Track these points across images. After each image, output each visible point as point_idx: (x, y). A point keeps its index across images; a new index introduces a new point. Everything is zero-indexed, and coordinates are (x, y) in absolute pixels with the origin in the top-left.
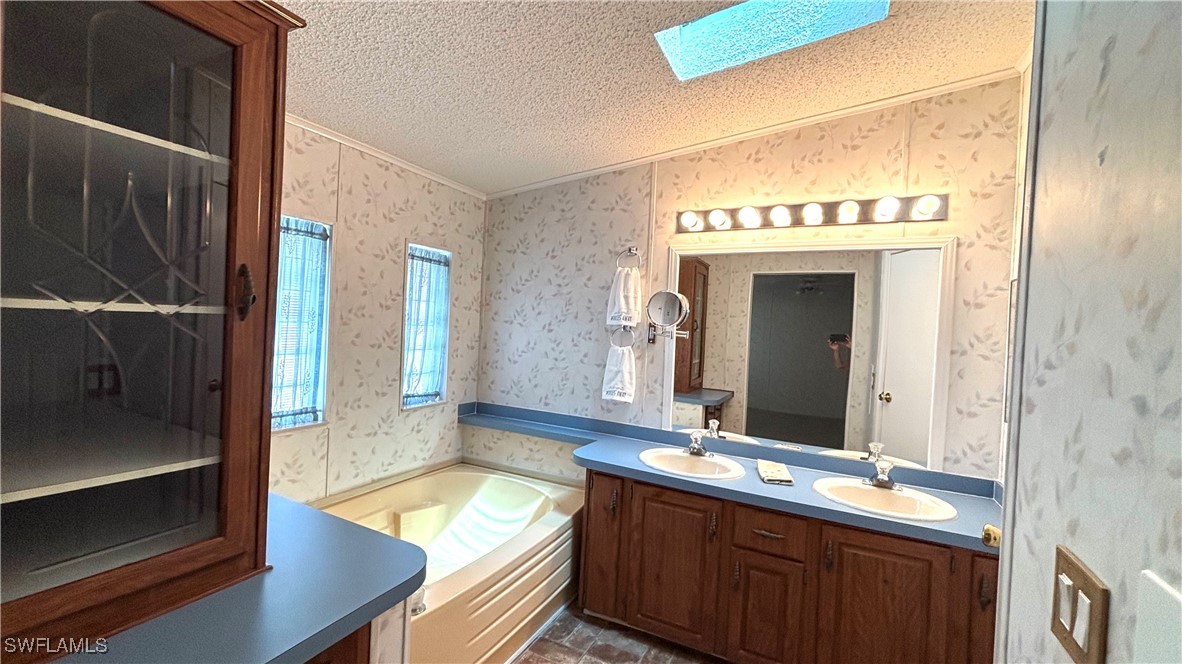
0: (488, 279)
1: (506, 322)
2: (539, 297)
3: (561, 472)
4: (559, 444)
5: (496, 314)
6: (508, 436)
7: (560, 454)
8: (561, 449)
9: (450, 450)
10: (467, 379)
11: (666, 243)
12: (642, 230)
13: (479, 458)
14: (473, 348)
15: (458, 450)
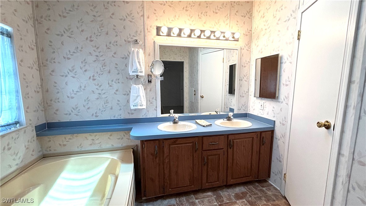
0: (42, 50)
1: (63, 76)
2: (84, 62)
3: (112, 145)
4: (109, 133)
5: (53, 71)
6: (76, 136)
7: (111, 137)
8: (111, 135)
9: (34, 153)
10: (38, 111)
11: (153, 39)
12: (141, 32)
13: (56, 152)
14: (38, 92)
15: (40, 152)
